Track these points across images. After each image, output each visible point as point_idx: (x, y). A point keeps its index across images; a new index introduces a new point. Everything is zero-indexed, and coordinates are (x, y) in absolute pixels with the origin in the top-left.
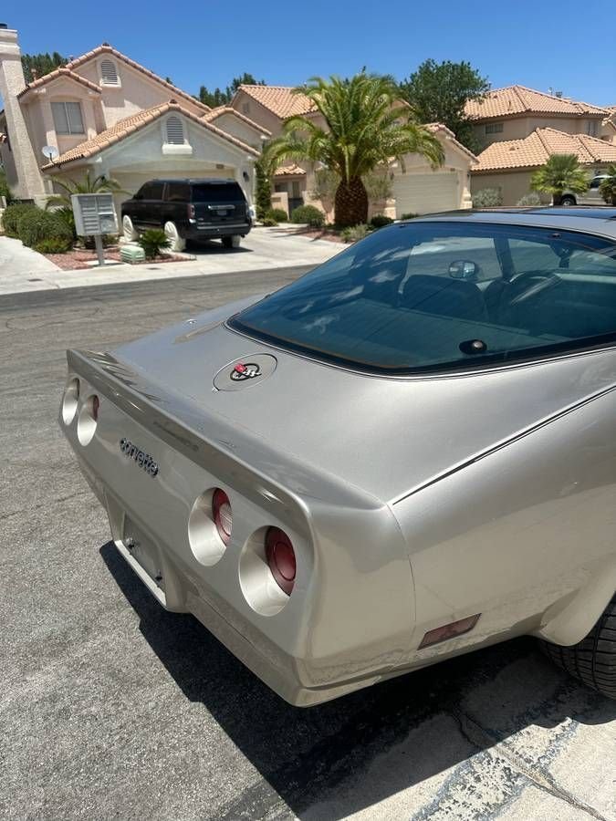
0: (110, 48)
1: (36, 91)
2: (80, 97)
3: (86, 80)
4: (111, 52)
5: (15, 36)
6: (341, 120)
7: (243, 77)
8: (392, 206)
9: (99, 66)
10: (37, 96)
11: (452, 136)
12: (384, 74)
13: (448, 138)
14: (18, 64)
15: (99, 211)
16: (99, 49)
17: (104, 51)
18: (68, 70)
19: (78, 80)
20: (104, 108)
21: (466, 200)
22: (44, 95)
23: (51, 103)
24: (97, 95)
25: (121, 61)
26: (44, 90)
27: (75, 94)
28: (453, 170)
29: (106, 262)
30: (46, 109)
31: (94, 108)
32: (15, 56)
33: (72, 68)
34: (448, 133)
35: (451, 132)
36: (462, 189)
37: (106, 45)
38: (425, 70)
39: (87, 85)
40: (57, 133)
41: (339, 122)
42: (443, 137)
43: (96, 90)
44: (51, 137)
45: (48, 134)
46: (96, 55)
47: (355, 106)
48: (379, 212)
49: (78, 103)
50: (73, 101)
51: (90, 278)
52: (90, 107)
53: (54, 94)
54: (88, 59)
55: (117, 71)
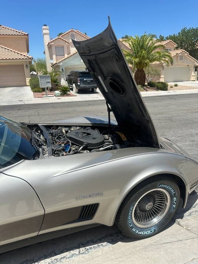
0: (73, 30)
1: (51, 44)
2: (64, 45)
3: (65, 40)
4: (74, 31)
5: (48, 28)
6: (136, 50)
7: (125, 36)
8: (162, 78)
9: (70, 35)
10: (51, 45)
11: (188, 54)
12: (154, 34)
13: (186, 54)
14: (48, 36)
15: (46, 80)
16: (70, 30)
17: (71, 31)
18: (60, 37)
19: (63, 40)
20: (71, 48)
21: (193, 76)
22: (53, 45)
23: (55, 47)
24: (68, 44)
25: (76, 34)
26: (53, 43)
27: (62, 44)
28: (188, 65)
29: (48, 96)
30: (53, 49)
31: (67, 48)
32: (48, 34)
33: (61, 37)
34: (186, 53)
35: (187, 52)
36: (192, 72)
37: (72, 29)
38: (183, 31)
39: (66, 41)
40: (56, 56)
41: (135, 51)
42: (184, 54)
43: (68, 43)
44: (54, 57)
45: (53, 56)
46: (69, 32)
47: (142, 45)
48: (158, 80)
49: (63, 47)
50: (61, 46)
51: (36, 101)
52: (66, 48)
53: (56, 44)
54: (67, 34)
55: (75, 36)
